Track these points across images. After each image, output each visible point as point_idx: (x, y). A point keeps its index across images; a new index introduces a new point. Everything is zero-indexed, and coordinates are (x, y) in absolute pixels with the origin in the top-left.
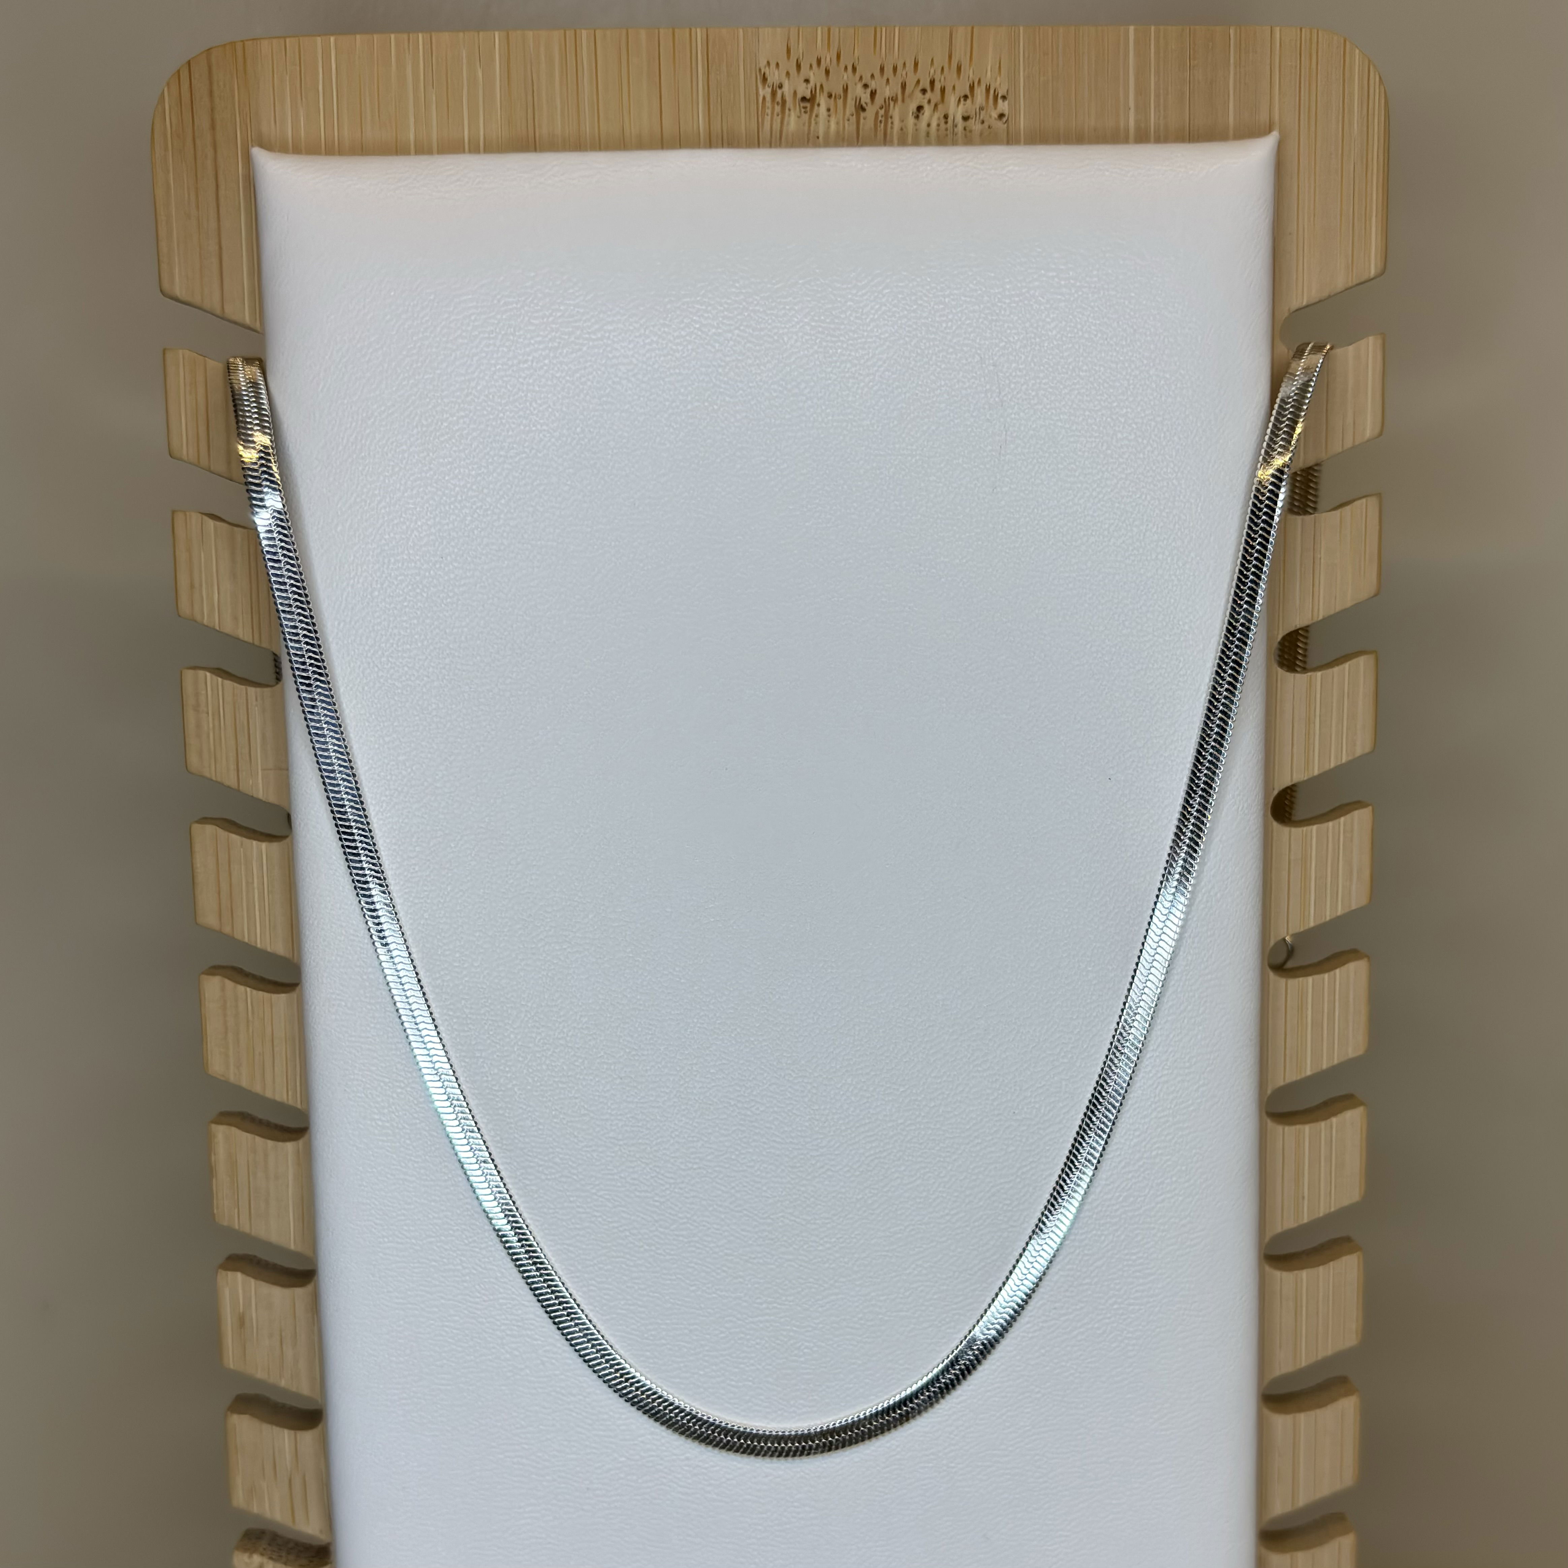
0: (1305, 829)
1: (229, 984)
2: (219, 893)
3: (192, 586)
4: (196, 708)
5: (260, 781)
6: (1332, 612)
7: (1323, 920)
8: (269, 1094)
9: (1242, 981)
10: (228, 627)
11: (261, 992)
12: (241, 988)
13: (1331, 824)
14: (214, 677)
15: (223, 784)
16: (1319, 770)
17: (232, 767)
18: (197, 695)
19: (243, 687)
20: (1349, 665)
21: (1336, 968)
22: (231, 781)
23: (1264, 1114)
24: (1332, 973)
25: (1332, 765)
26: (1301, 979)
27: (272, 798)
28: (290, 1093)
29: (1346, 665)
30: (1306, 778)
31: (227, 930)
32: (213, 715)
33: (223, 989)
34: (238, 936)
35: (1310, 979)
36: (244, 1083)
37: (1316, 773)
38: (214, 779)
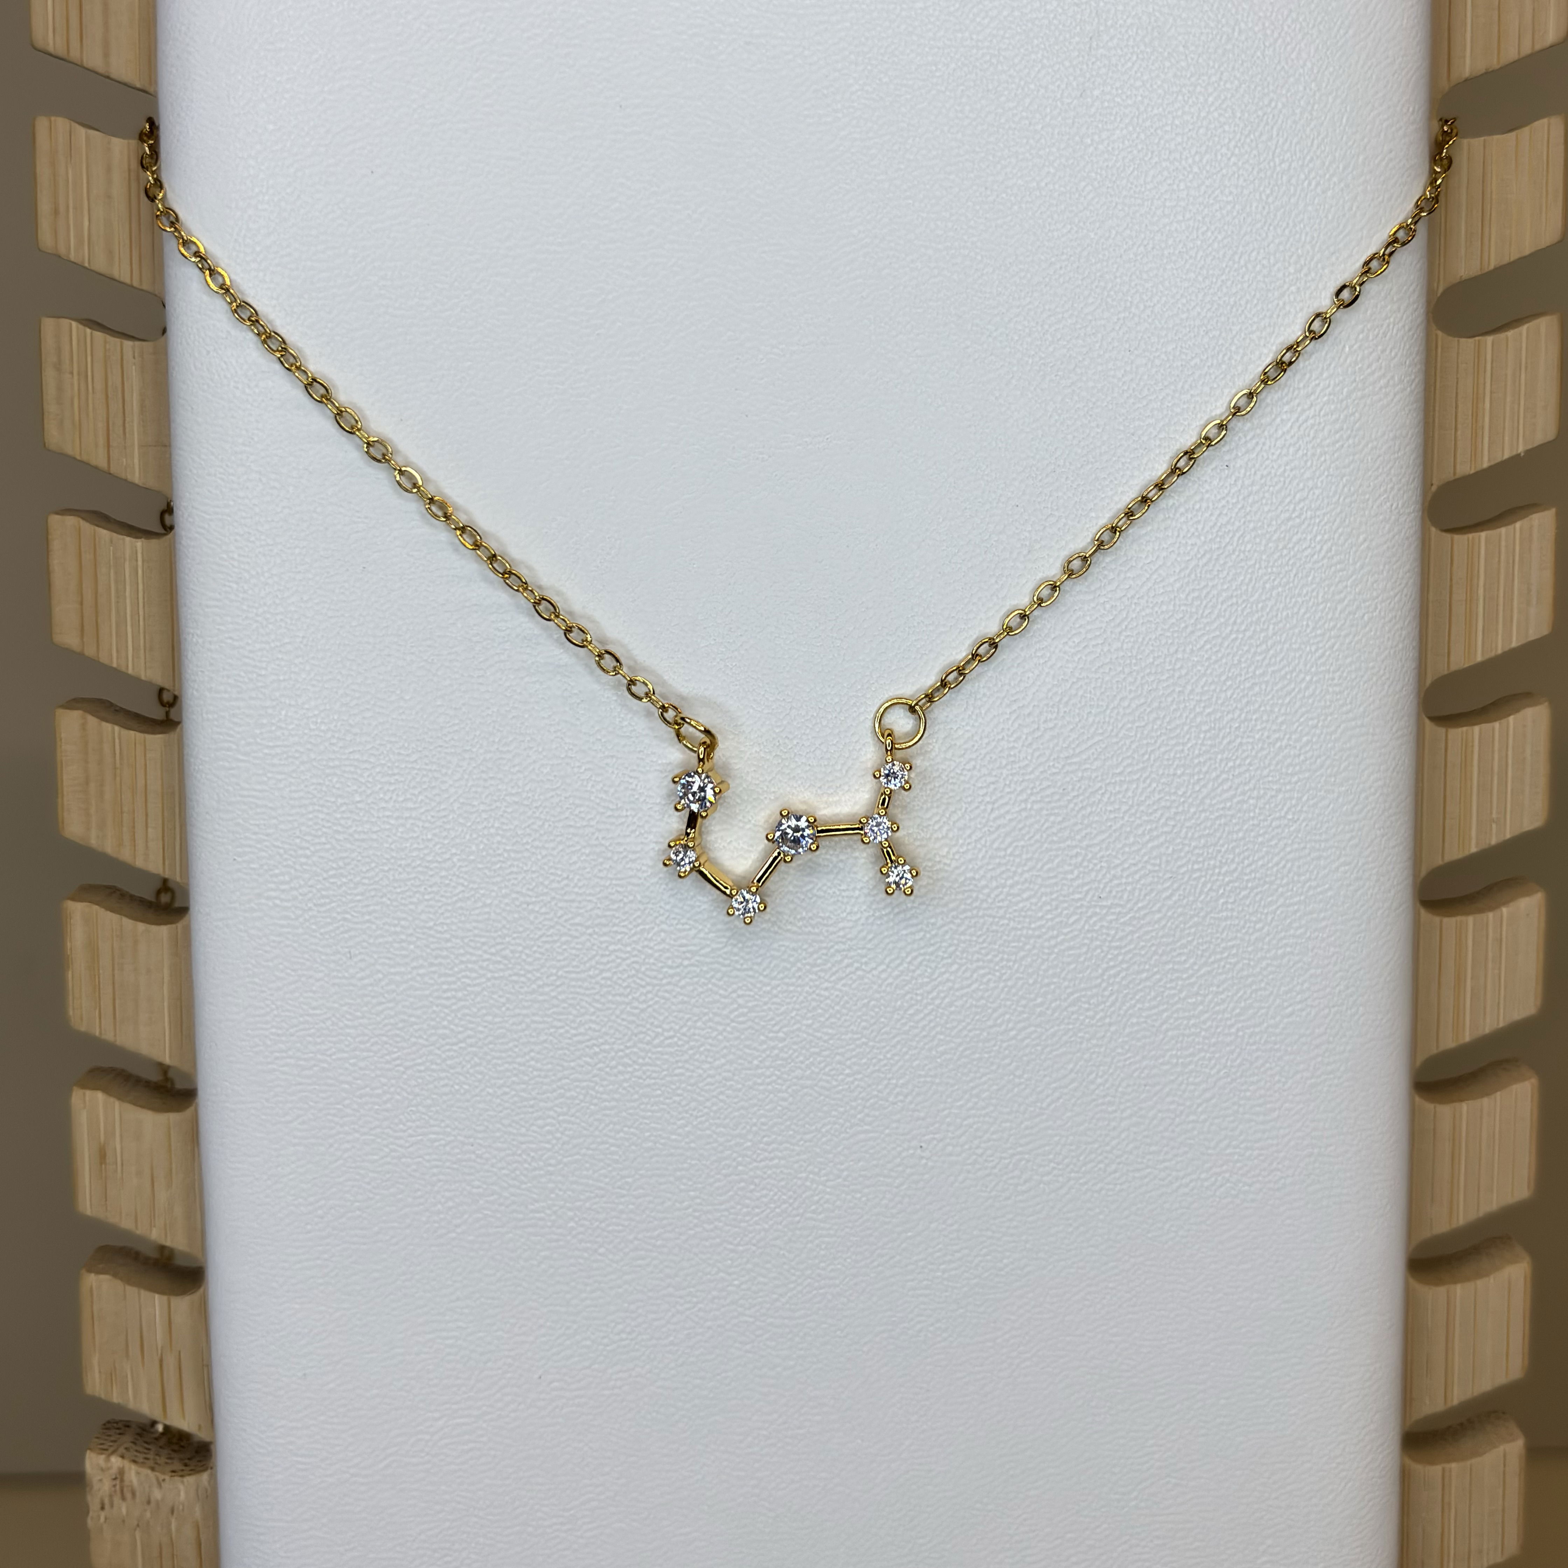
0: (1470, 536)
1: (92, 721)
2: (81, 604)
3: (56, 212)
4: (58, 367)
5: (136, 461)
6: (1506, 260)
7: (1493, 654)
8: (139, 863)
9: (1394, 729)
10: (100, 264)
11: (132, 732)
12: (107, 727)
13: (1503, 530)
14: (81, 327)
15: (88, 464)
16: (1489, 460)
17: (102, 441)
18: (59, 350)
19: (118, 340)
20: (1528, 329)
21: (1509, 715)
22: (100, 460)
23: (1418, 905)
24: (1504, 721)
25: (1506, 456)
26: (1465, 729)
27: (151, 483)
28: (167, 863)
29: (1524, 328)
30: (1472, 472)
31: (90, 651)
32: (79, 374)
33: (84, 727)
34: (104, 659)
35: (1476, 729)
36: (109, 848)
37: (1486, 465)
38: (78, 458)
